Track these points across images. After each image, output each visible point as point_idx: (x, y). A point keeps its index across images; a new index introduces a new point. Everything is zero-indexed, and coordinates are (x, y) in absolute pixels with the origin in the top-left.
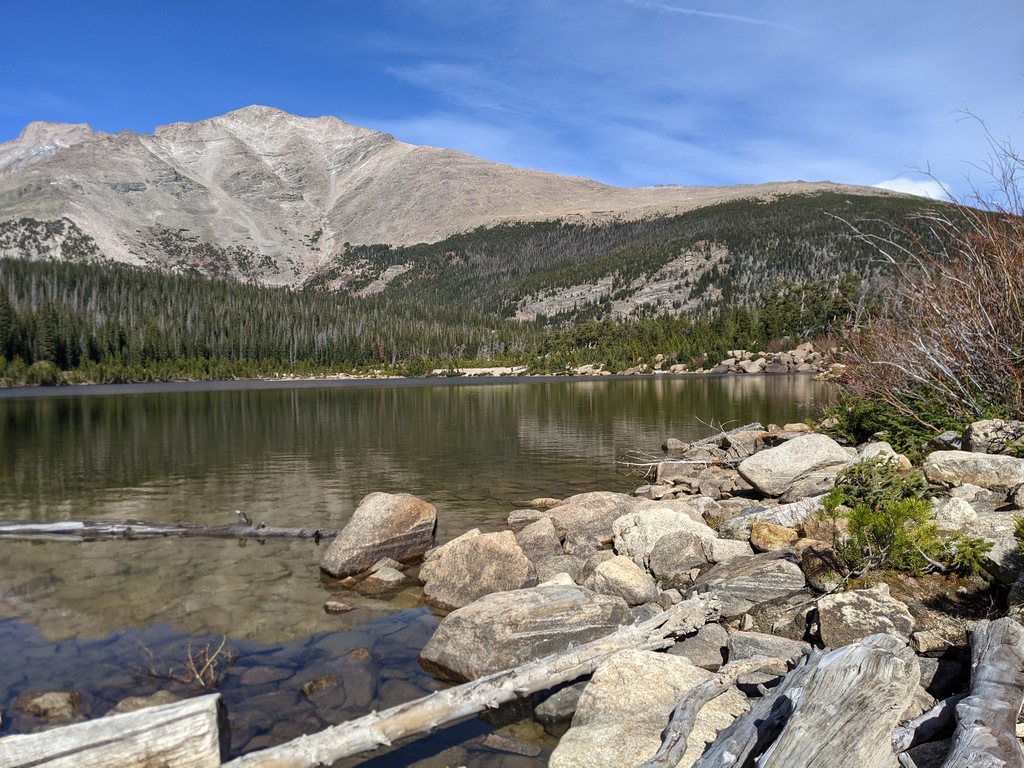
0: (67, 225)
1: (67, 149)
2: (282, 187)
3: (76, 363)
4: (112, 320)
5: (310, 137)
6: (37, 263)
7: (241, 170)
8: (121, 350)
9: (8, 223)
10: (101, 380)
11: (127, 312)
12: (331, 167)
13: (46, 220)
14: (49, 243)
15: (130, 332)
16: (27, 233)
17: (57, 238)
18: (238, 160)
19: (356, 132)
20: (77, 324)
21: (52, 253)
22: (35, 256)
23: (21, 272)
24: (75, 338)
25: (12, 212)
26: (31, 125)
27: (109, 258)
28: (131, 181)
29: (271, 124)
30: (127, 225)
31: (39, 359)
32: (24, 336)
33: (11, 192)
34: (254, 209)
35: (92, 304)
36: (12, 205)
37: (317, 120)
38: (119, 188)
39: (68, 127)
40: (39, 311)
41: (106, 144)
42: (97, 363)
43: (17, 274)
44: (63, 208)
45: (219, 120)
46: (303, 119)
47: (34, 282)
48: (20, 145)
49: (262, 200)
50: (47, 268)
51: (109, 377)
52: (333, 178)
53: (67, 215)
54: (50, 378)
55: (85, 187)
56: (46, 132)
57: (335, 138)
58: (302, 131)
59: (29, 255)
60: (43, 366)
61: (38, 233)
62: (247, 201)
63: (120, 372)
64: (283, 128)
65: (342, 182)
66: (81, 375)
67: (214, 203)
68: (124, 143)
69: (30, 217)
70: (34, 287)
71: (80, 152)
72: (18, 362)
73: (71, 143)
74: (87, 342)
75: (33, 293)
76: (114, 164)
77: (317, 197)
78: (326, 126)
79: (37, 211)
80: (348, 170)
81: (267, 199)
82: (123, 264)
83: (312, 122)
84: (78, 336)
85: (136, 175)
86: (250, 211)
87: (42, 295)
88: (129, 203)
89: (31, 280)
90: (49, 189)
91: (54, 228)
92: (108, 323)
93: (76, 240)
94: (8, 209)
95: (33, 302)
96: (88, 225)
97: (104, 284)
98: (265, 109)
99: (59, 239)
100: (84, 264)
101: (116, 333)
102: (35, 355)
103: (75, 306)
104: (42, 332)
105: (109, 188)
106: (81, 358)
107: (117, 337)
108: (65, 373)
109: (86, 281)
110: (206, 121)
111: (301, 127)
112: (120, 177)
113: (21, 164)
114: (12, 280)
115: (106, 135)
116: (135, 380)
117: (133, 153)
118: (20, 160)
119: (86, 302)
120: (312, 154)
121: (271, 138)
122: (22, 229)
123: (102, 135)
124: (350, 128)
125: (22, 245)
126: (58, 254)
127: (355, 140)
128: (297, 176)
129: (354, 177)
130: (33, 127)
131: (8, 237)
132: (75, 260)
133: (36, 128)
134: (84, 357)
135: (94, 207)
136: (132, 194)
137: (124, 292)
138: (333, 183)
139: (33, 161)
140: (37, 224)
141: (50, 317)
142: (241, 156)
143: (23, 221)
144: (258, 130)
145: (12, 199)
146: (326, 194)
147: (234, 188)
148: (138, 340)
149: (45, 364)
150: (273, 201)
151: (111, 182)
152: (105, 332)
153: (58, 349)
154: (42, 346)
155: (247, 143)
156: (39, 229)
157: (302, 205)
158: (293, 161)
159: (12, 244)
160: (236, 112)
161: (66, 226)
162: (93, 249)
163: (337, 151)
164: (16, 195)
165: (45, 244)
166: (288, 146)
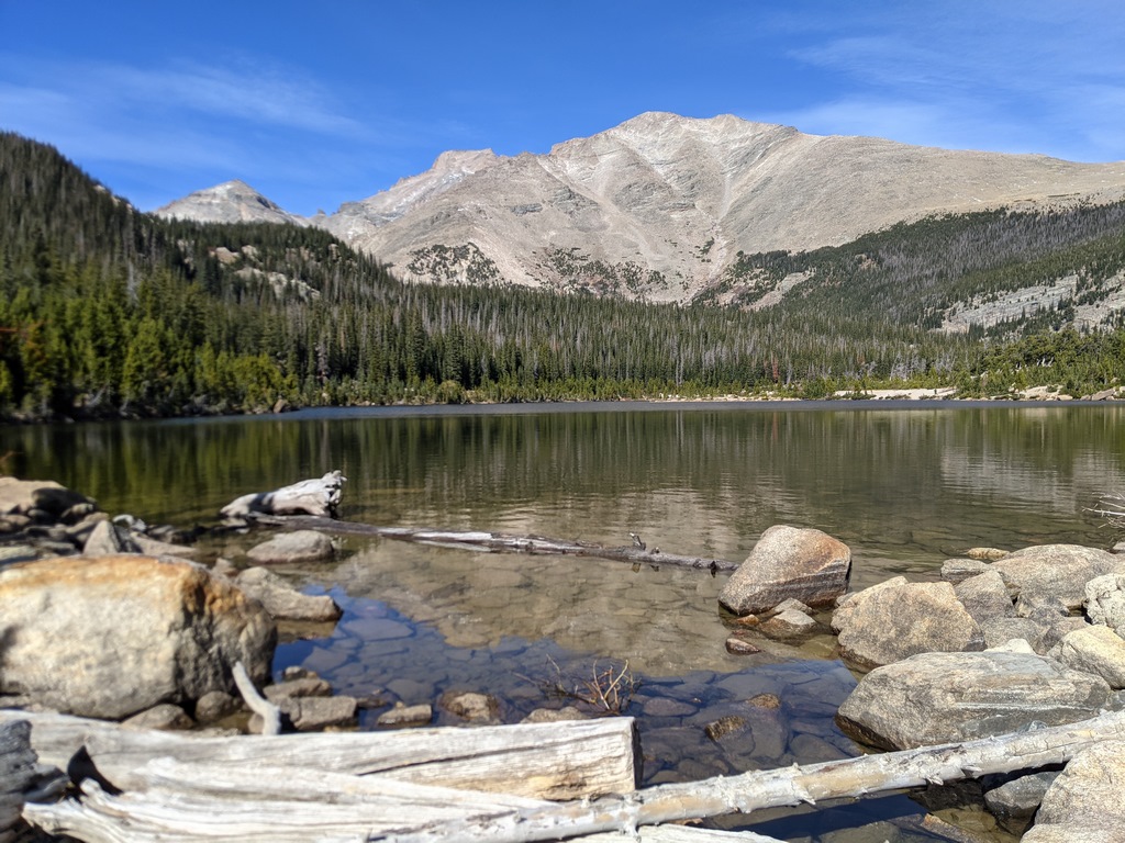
0: (472, 249)
1: (473, 176)
2: (674, 197)
3: (478, 383)
4: (510, 340)
5: (704, 139)
6: (446, 287)
7: (632, 182)
8: (517, 370)
9: (423, 251)
10: (499, 399)
11: (523, 333)
12: (726, 170)
13: (453, 246)
14: (456, 267)
15: (525, 353)
16: (438, 260)
17: (463, 262)
18: (631, 172)
19: (755, 129)
20: (479, 346)
21: (459, 277)
22: (444, 282)
23: (433, 297)
24: (477, 358)
25: (426, 240)
26: (442, 155)
27: (507, 281)
28: (528, 203)
29: (664, 130)
30: (524, 246)
31: (447, 378)
32: (435, 357)
33: (425, 221)
34: (644, 222)
35: (492, 326)
36: (426, 233)
37: (712, 120)
38: (517, 210)
39: (474, 154)
40: (447, 334)
41: (507, 167)
42: (496, 382)
43: (429, 299)
44: (469, 233)
45: (612, 132)
46: (698, 120)
47: (443, 306)
48: (434, 175)
49: (652, 212)
50: (454, 292)
51: (506, 396)
52: (727, 181)
53: (471, 240)
54: (456, 396)
55: (487, 212)
56: (455, 160)
57: (731, 137)
58: (696, 134)
59: (439, 280)
60: (450, 385)
61: (447, 259)
62: (637, 214)
63: (516, 391)
64: (676, 133)
65: (737, 185)
66: (482, 394)
67: (606, 219)
68: (523, 165)
69: (440, 244)
70: (443, 310)
71: (484, 177)
72: (430, 381)
73: (476, 169)
74: (487, 362)
75: (443, 316)
76: (514, 187)
77: (710, 204)
78: (722, 125)
79: (446, 238)
80: (744, 172)
81: (658, 211)
82: (520, 286)
83: (706, 123)
84: (480, 357)
85: (533, 196)
86: (640, 224)
87: (450, 317)
88: (526, 225)
89: (441, 304)
90: (457, 215)
91: (461, 253)
92: (506, 345)
93: (479, 264)
94: (423, 237)
95: (443, 325)
96: (491, 249)
97: (503, 306)
98: (658, 114)
99: (465, 264)
100: (485, 287)
101: (513, 353)
102: (444, 375)
103: (478, 328)
104: (450, 352)
105: (509, 211)
106: (483, 378)
107: (513, 357)
108: (468, 392)
109: (487, 304)
110: (599, 134)
111: (695, 129)
112: (519, 199)
113: (434, 194)
114: (425, 304)
115: (507, 158)
116: (529, 400)
117: (531, 174)
118: (432, 190)
119: (487, 324)
120: (705, 158)
121: (664, 145)
122: (434, 256)
123: (504, 159)
124: (749, 124)
125: (433, 271)
126: (463, 278)
127: (754, 137)
128: (690, 183)
129: (751, 179)
130: (444, 156)
131: (422, 264)
132: (479, 284)
133: (447, 158)
134: (485, 377)
135: (495, 231)
136: (529, 216)
137: (520, 313)
138: (727, 187)
139: (444, 190)
140: (446, 250)
141: (457, 338)
142: (633, 167)
143: (435, 248)
144: (650, 138)
145: (426, 227)
146: (720, 199)
147: (625, 202)
148: (532, 361)
149: (452, 384)
150: (663, 212)
151: (510, 205)
152: (503, 353)
153: (462, 370)
154: (450, 366)
155: (640, 153)
156: (447, 255)
157: (694, 213)
158: (685, 167)
159: (426, 270)
160: (629, 122)
161: (471, 251)
162: (494, 273)
163: (734, 151)
164: (429, 223)
165: (452, 269)
166: (681, 152)
